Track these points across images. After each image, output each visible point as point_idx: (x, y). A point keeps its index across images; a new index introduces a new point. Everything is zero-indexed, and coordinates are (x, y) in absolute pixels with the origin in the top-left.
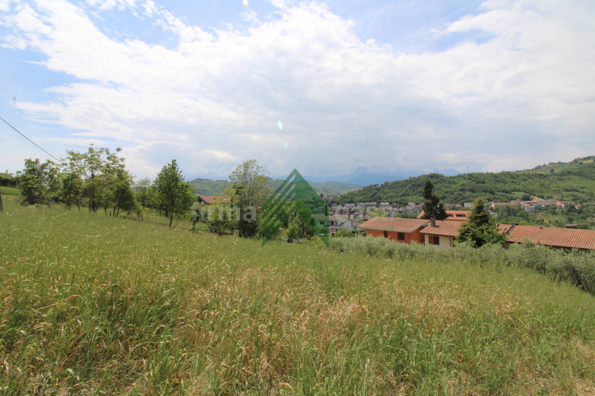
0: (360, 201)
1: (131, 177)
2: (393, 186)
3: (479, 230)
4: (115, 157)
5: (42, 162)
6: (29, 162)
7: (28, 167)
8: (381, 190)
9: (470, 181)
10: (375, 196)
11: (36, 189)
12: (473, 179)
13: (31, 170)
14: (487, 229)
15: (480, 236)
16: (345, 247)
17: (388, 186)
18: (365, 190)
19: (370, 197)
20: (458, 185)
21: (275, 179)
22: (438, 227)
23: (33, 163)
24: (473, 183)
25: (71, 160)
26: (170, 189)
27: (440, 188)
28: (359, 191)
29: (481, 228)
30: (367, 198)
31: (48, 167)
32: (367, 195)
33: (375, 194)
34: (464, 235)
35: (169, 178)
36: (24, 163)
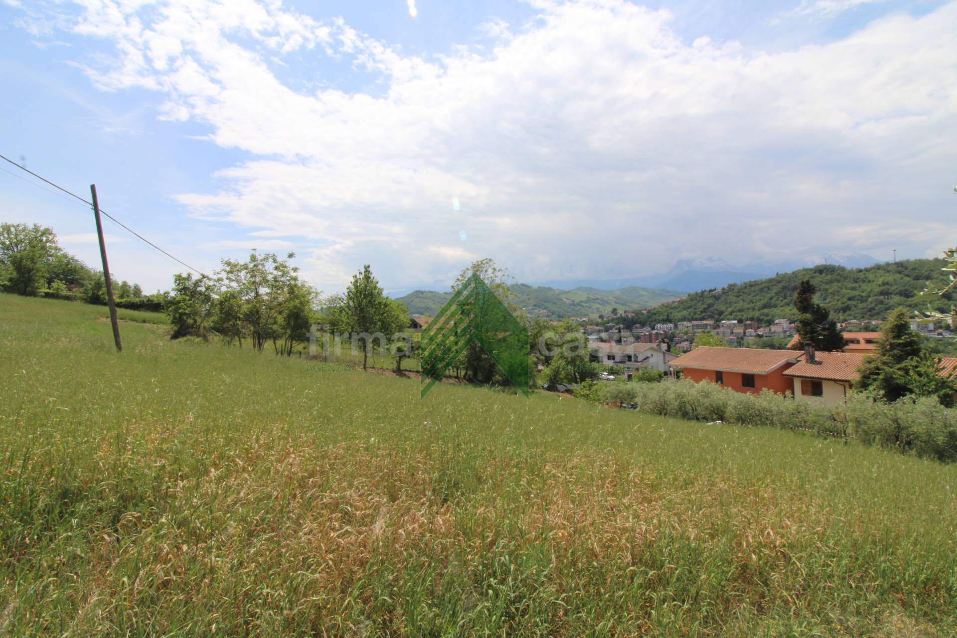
0: (684, 319)
1: (317, 293)
2: (745, 290)
3: (899, 369)
4: (285, 267)
5: (196, 277)
6: (179, 279)
7: (179, 285)
8: (722, 299)
9: (900, 276)
10: (710, 309)
11: (189, 315)
12: (906, 272)
13: (182, 289)
14: (916, 367)
15: (901, 381)
16: (638, 400)
17: (735, 290)
18: (692, 300)
19: (702, 312)
20: (875, 283)
21: (535, 286)
22: (820, 363)
23: (184, 279)
24: (907, 279)
25: (228, 273)
26: (362, 311)
27: (838, 292)
28: (681, 302)
29: (903, 365)
30: (695, 313)
31: (203, 284)
32: (696, 309)
33: (710, 306)
34: (869, 378)
35: (361, 293)
36: (173, 280)
